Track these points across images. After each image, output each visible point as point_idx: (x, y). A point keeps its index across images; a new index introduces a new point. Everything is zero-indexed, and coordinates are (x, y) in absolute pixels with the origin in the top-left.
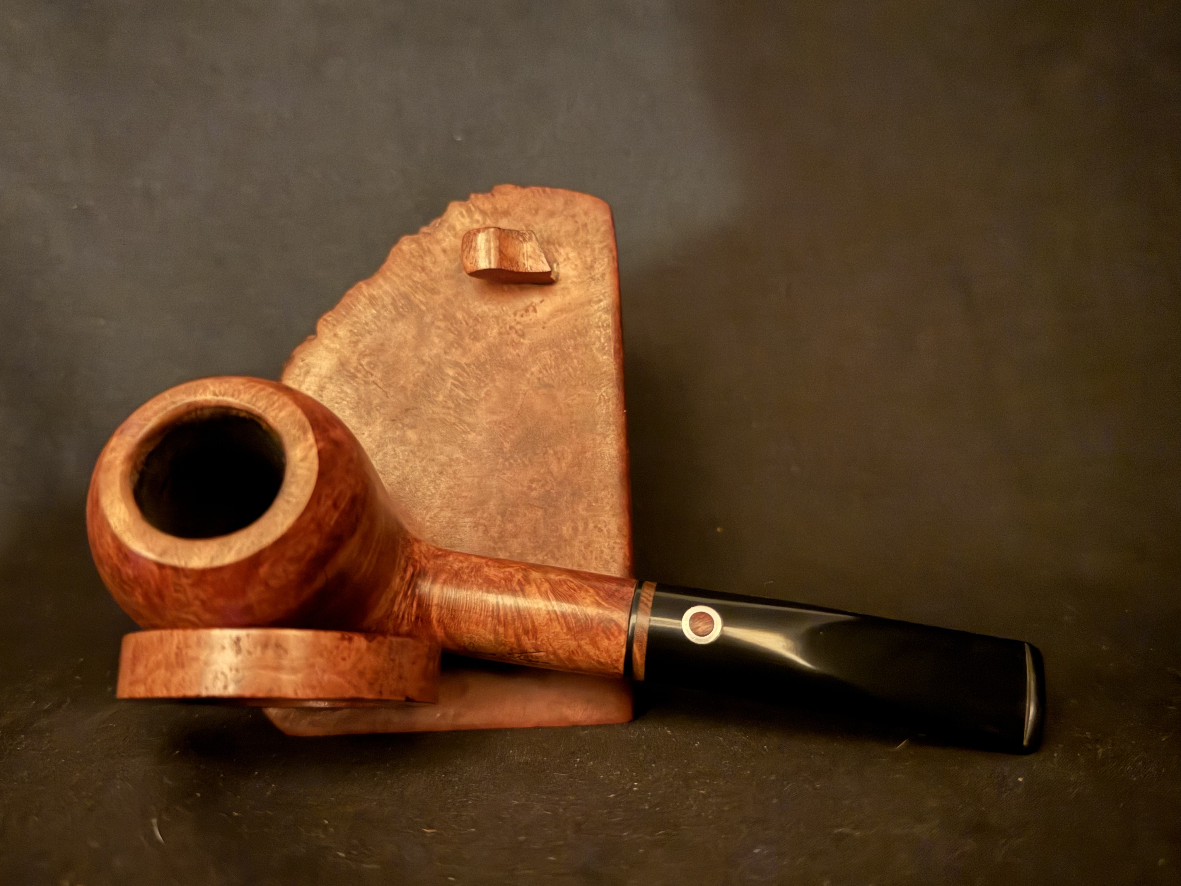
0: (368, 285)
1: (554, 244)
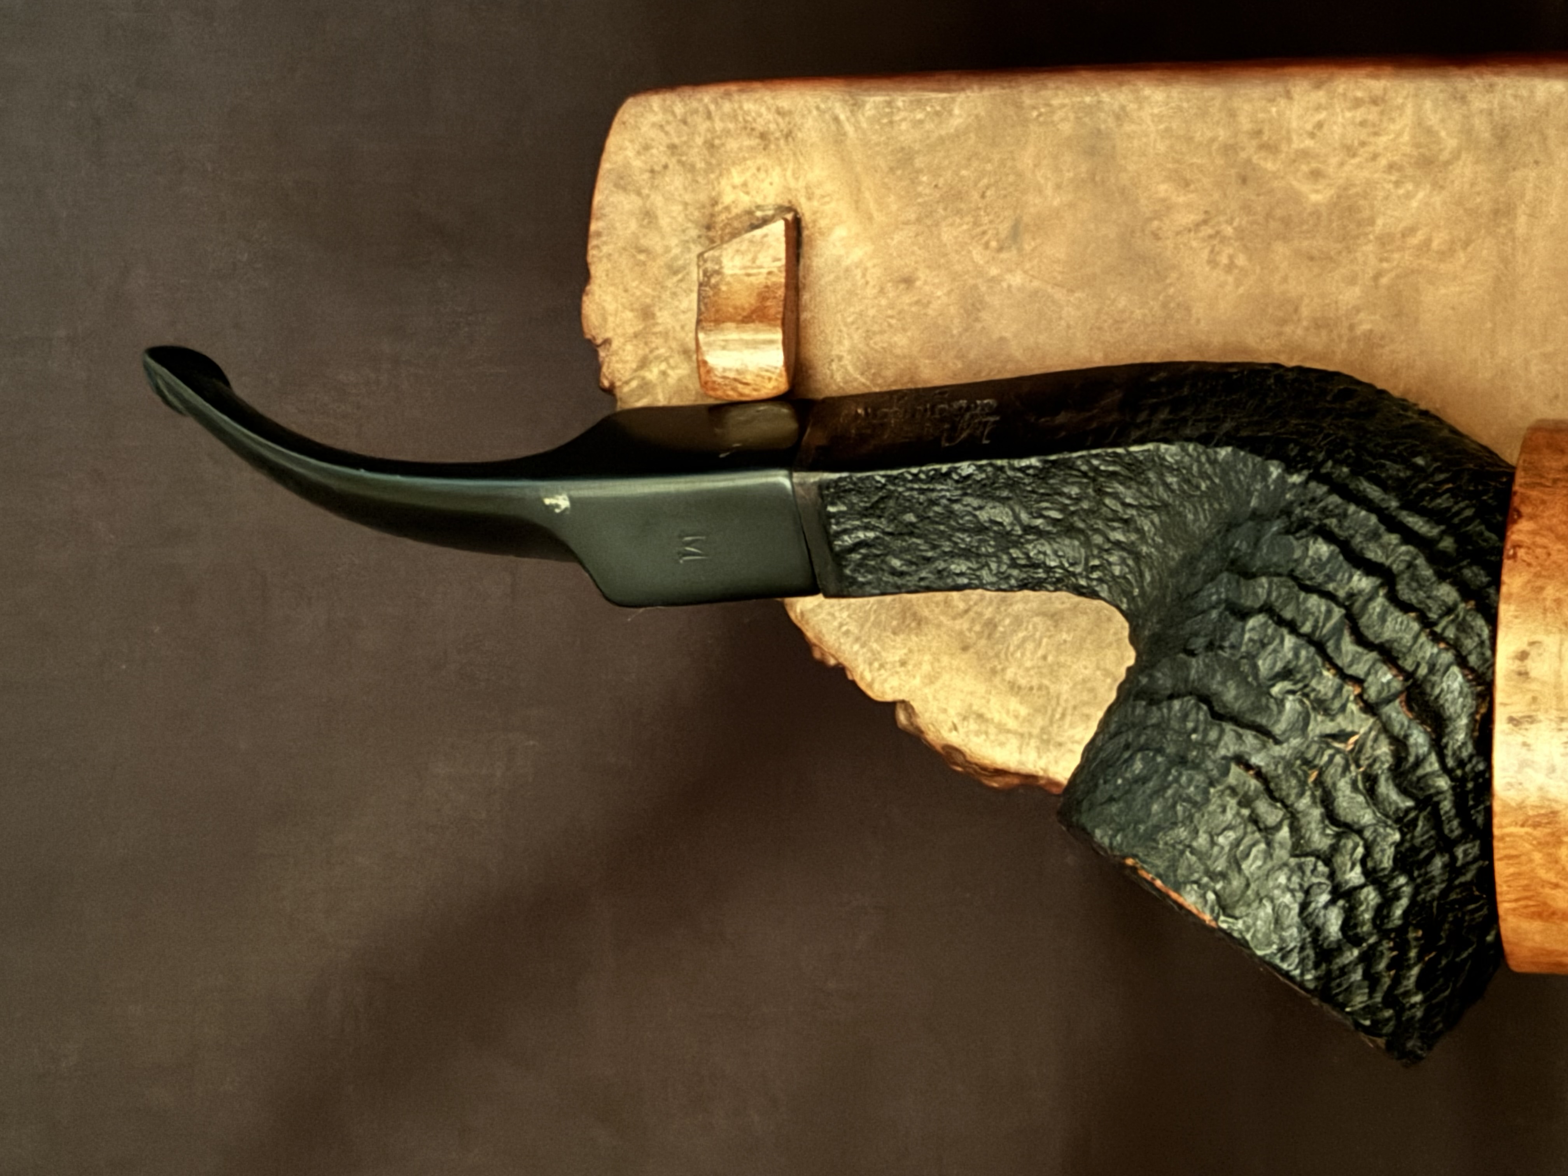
1: (712, 215)
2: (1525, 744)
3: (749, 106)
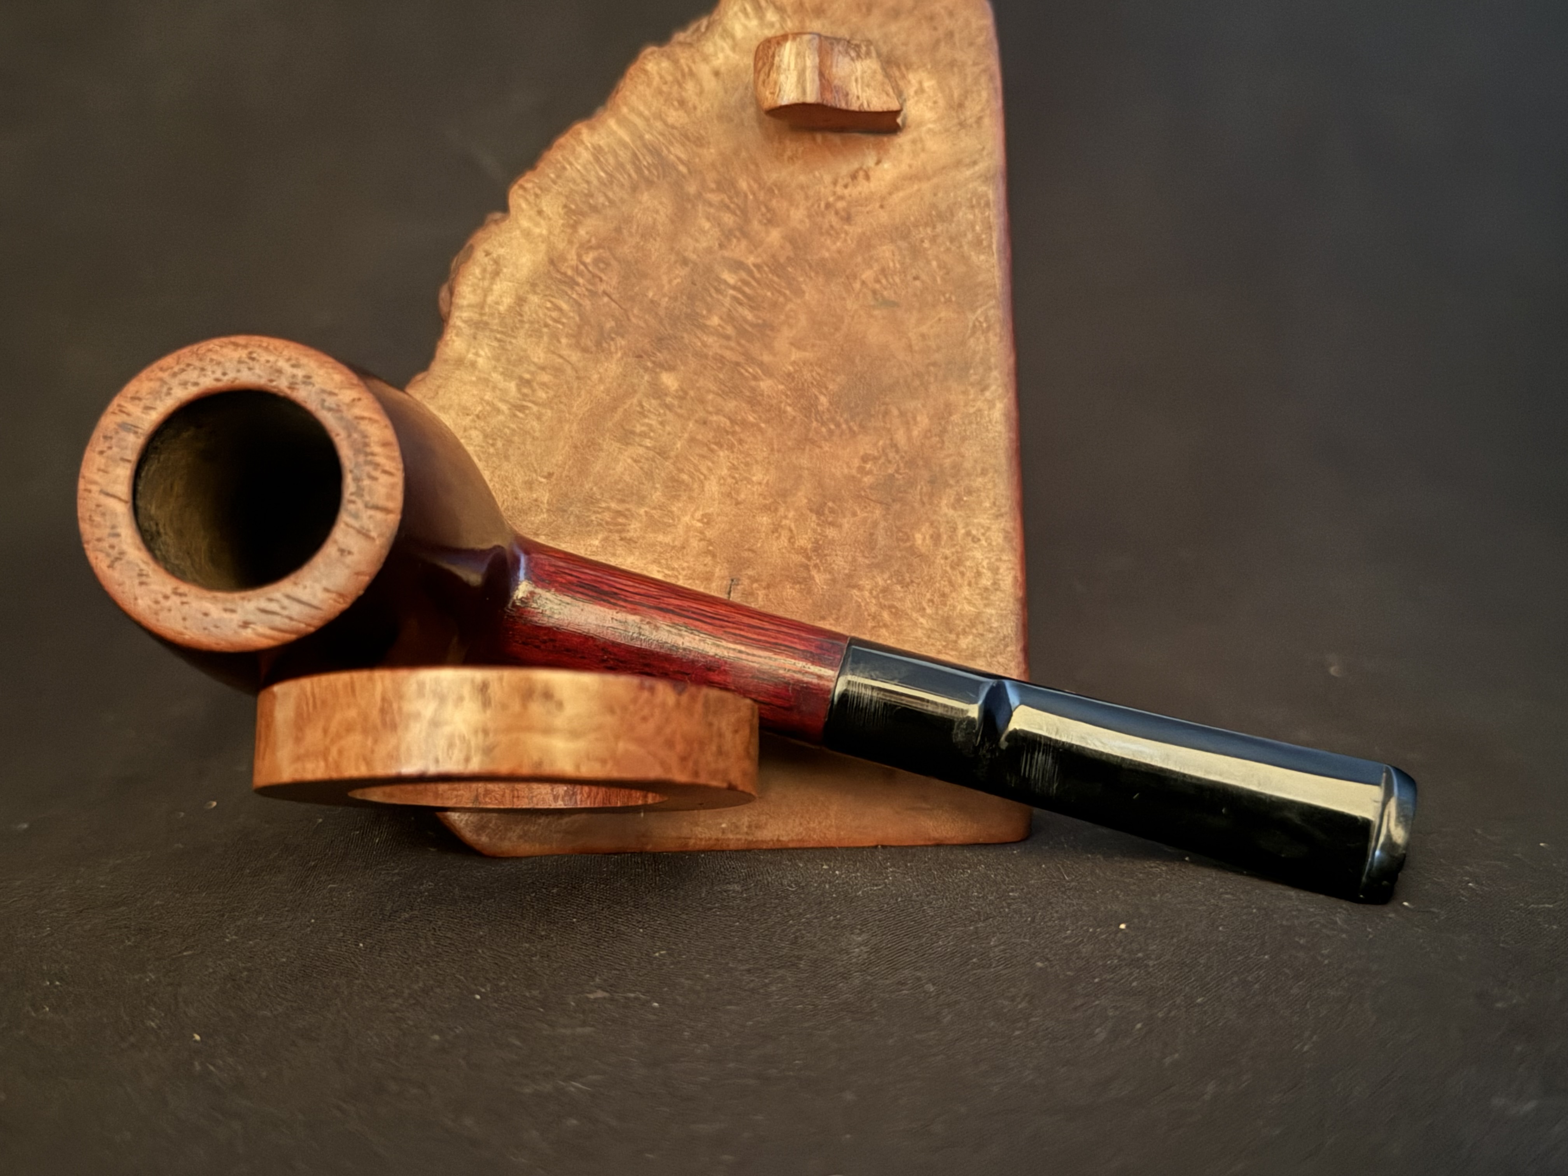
0: (592, 129)
1: (898, 67)
2: (461, 699)
3: (984, 94)
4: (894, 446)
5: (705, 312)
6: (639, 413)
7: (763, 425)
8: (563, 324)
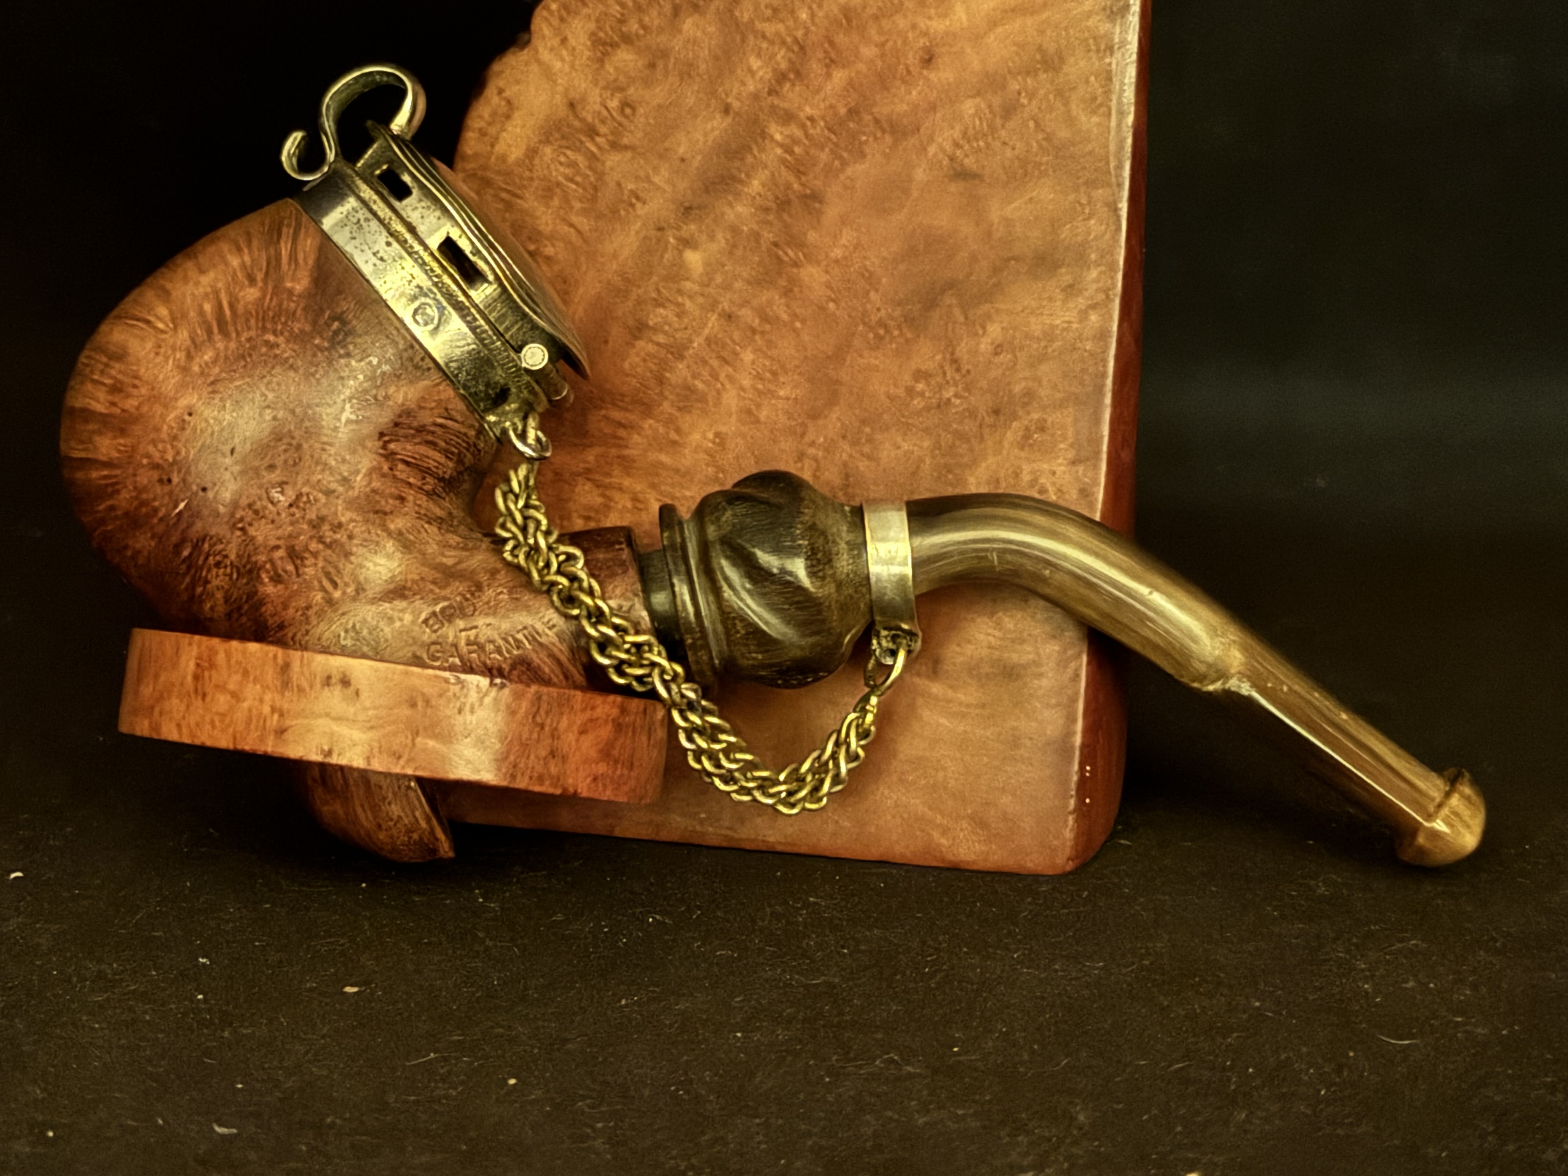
4: (955, 361)
5: (743, 176)
6: (655, 300)
7: (798, 325)
8: (577, 184)
